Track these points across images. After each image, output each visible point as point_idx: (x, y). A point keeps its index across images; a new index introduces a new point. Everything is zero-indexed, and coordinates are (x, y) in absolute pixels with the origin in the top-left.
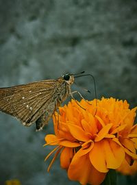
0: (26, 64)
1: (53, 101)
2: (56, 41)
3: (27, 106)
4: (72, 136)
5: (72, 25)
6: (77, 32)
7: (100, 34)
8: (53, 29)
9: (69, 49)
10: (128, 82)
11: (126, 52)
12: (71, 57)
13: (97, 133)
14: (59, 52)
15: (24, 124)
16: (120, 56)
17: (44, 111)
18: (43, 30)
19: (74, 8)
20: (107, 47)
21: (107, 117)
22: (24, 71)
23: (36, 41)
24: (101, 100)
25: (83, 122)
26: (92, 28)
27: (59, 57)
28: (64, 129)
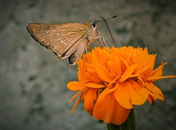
0: (24, 48)
3: (62, 42)
13: (122, 74)
17: (77, 47)
21: (131, 59)
25: (109, 62)
28: (90, 70)
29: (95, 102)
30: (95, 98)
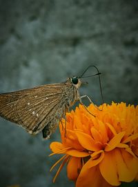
0: (26, 64)
1: (61, 107)
2: (56, 41)
3: (33, 113)
4: (80, 145)
5: (72, 26)
6: (77, 32)
7: (102, 34)
8: (53, 30)
9: (70, 49)
10: (130, 83)
11: (127, 52)
12: (72, 57)
13: (108, 142)
14: (60, 53)
15: (31, 132)
16: (122, 56)
17: (52, 118)
18: (44, 30)
19: (74, 8)
20: (109, 48)
21: (119, 124)
22: (25, 71)
23: (36, 42)
24: (110, 104)
25: (93, 130)
26: (92, 28)
27: (59, 57)
28: (71, 137)
29: (79, 171)
30: (79, 167)
